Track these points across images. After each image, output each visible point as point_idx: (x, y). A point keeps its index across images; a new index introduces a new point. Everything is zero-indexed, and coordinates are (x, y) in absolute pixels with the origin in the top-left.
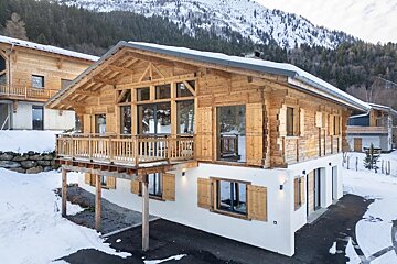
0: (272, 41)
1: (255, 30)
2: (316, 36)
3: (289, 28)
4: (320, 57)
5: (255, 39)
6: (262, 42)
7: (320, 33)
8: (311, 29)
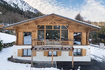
0: (18, 7)
1: (12, 3)
2: (31, 9)
3: (23, 5)
4: (32, 15)
5: (12, 5)
6: (15, 7)
7: (32, 8)
8: (29, 7)
